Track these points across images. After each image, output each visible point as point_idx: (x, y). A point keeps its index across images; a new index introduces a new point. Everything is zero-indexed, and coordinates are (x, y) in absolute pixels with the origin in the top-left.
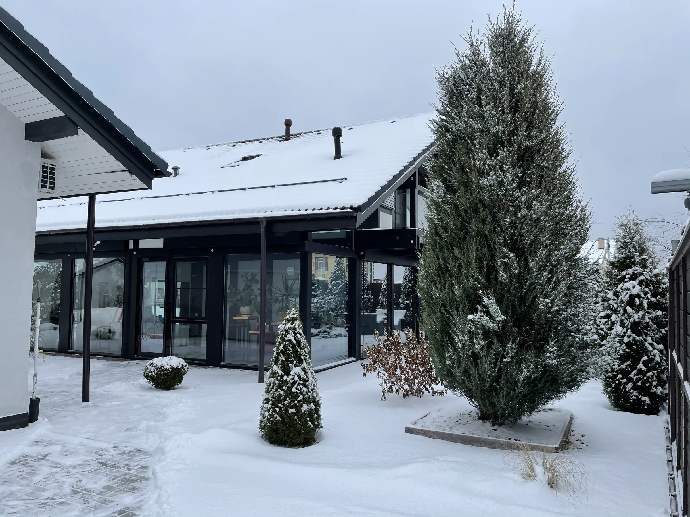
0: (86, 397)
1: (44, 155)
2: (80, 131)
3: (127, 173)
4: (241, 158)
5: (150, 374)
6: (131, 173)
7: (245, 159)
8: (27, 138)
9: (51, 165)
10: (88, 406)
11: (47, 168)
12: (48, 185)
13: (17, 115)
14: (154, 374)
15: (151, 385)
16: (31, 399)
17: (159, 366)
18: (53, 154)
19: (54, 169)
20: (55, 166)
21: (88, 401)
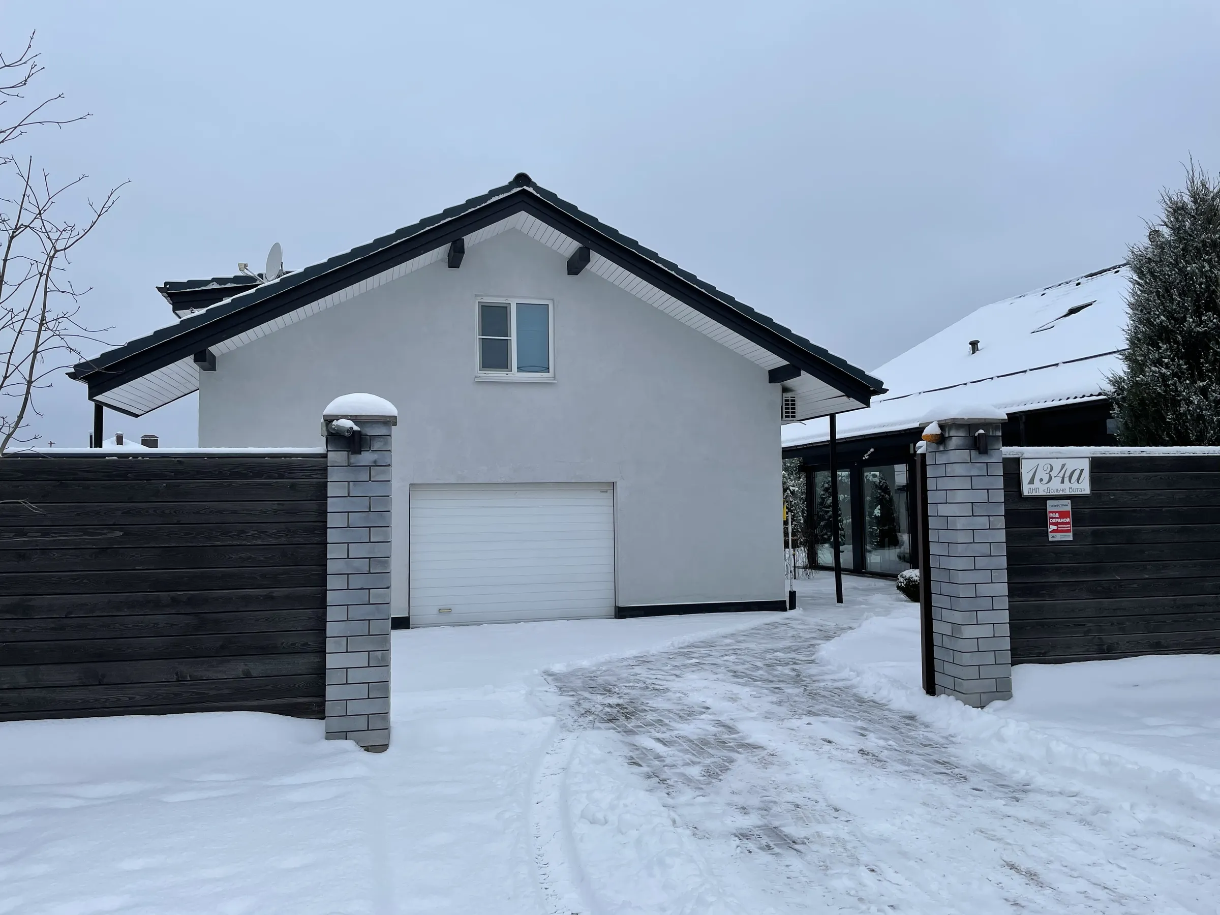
0: (840, 599)
1: (785, 390)
2: (803, 372)
3: (845, 397)
4: (1066, 311)
5: (900, 584)
6: (849, 397)
7: (1073, 311)
8: (770, 382)
9: (791, 397)
10: (841, 607)
11: (788, 401)
12: (790, 415)
13: (762, 365)
14: (903, 585)
15: (903, 596)
16: (790, 591)
17: (908, 576)
18: (793, 388)
19: (794, 401)
20: (794, 397)
21: (842, 603)
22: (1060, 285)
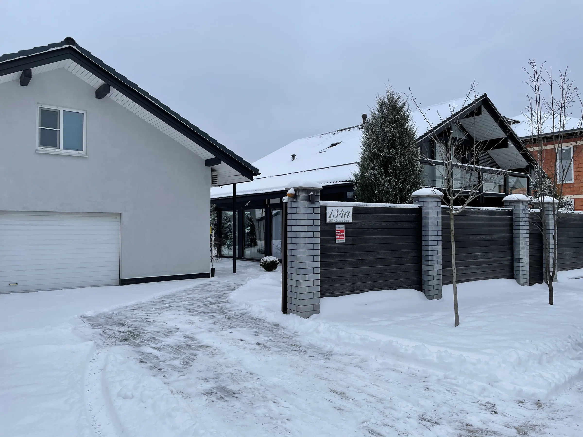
0: (235, 271)
1: (213, 170)
2: (222, 162)
3: (241, 176)
4: (330, 145)
5: (262, 263)
6: (243, 175)
7: (333, 145)
8: (205, 166)
9: (216, 174)
10: (235, 275)
11: (214, 175)
12: (215, 182)
13: (202, 157)
14: (263, 264)
15: (262, 269)
16: (212, 268)
17: (265, 260)
18: (217, 170)
19: (217, 176)
20: (217, 174)
21: (236, 273)
22: (327, 134)
